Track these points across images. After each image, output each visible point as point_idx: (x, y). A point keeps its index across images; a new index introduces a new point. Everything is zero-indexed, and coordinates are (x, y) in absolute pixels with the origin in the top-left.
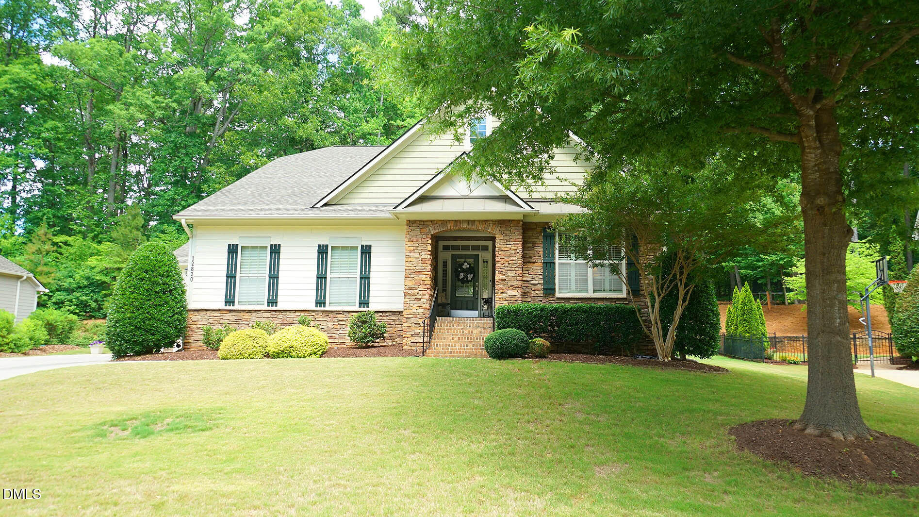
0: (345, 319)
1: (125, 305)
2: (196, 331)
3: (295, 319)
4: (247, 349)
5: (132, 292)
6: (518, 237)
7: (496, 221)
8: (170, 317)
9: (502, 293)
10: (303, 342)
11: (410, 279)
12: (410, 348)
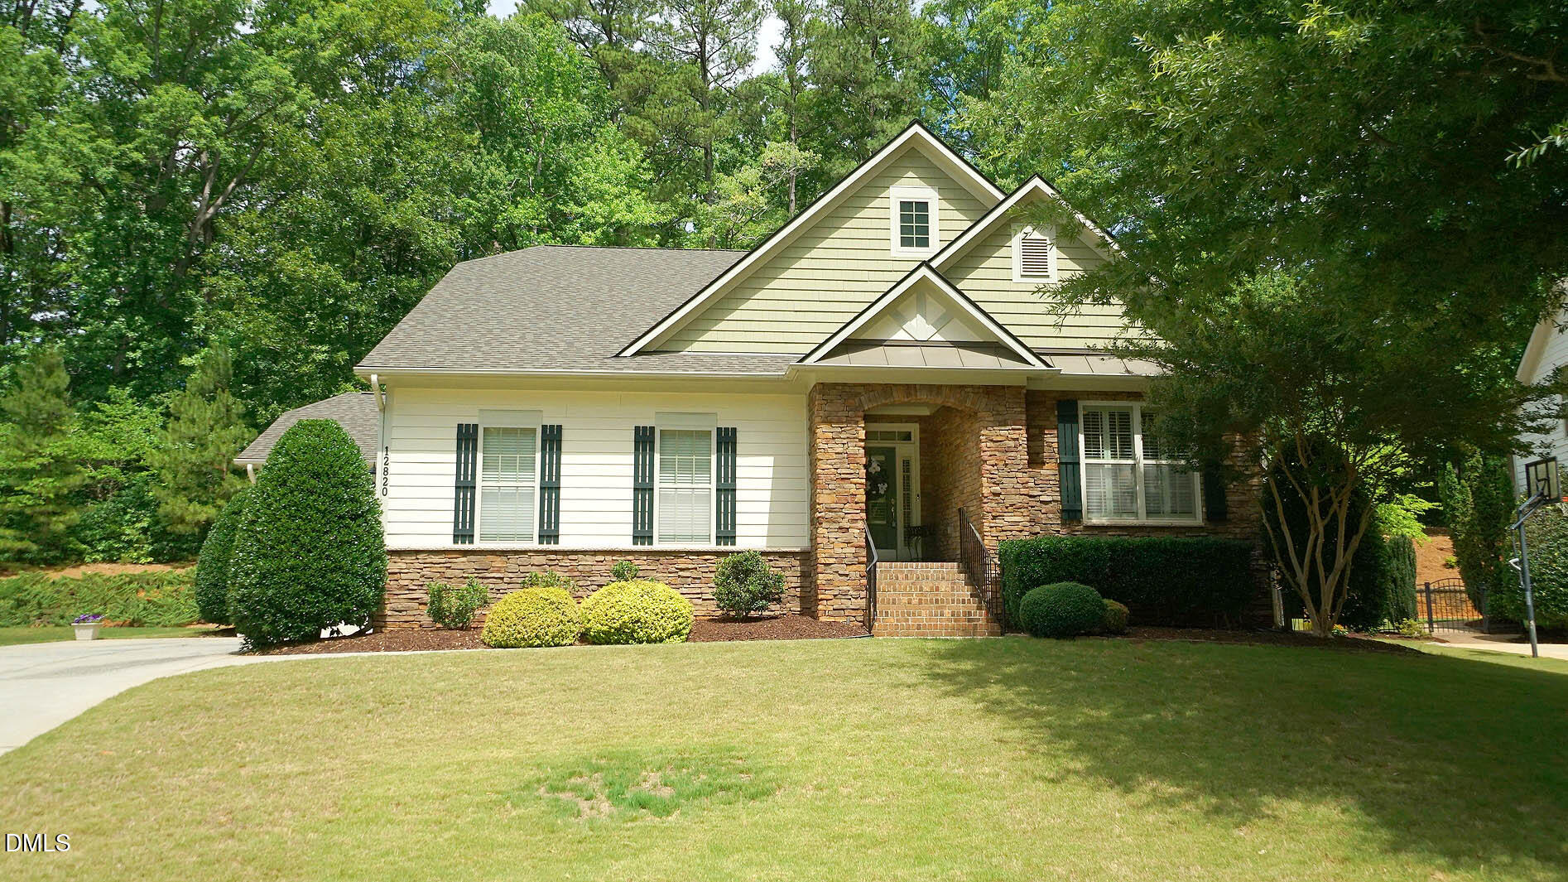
0: (690, 566)
1: (280, 542)
2: (398, 592)
3: (593, 568)
4: (549, 626)
5: (292, 517)
6: (1019, 416)
7: (979, 387)
8: (367, 565)
9: (994, 518)
10: (657, 611)
11: (828, 492)
12: (832, 619)
